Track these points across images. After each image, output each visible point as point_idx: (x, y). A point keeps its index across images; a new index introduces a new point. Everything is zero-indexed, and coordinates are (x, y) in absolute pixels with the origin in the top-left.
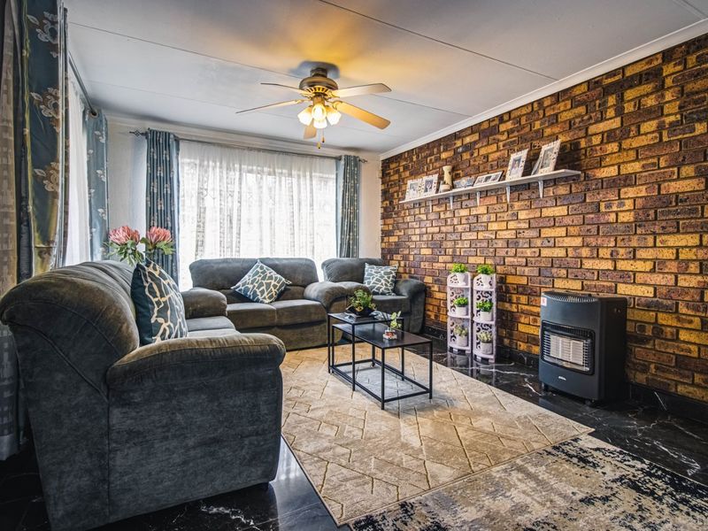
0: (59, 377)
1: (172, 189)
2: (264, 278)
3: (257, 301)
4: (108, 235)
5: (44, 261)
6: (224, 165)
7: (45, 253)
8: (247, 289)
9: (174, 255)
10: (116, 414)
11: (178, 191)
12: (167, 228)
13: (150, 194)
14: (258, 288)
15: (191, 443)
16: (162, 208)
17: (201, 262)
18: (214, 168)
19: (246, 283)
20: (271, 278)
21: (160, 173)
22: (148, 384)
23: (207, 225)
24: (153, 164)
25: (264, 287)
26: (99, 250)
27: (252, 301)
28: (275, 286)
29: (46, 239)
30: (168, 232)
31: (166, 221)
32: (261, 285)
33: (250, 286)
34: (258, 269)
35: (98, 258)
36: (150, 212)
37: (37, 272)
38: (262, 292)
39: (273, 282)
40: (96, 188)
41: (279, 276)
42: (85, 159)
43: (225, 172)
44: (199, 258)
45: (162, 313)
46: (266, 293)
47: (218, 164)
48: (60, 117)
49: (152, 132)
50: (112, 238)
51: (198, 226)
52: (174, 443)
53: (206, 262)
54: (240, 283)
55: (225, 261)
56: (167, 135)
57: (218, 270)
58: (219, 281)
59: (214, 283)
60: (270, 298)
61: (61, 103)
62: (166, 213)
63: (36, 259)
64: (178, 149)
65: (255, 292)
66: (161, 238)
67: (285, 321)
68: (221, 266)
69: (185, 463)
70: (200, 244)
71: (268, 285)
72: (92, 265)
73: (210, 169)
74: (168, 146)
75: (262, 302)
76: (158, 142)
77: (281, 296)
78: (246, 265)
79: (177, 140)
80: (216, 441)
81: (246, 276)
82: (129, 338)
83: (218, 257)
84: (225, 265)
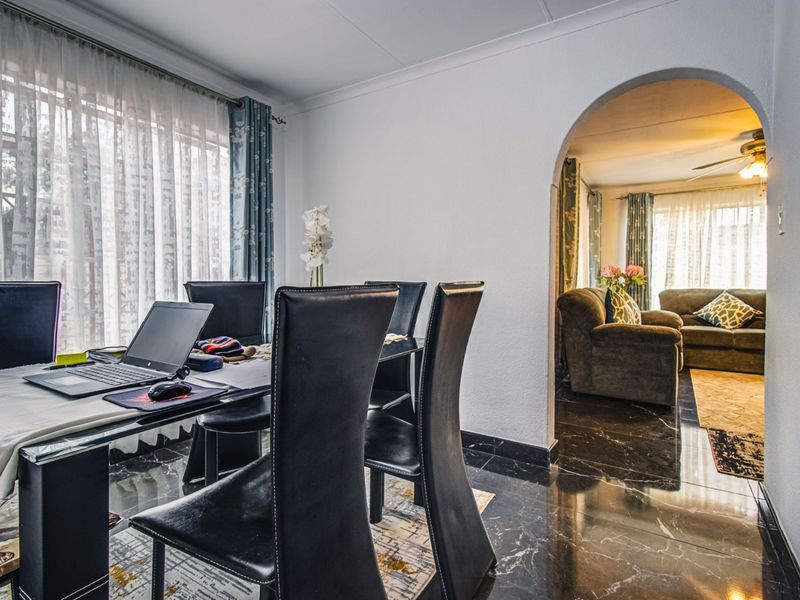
0: (574, 330)
1: (646, 235)
2: (727, 307)
3: (719, 326)
4: (600, 272)
5: (569, 287)
6: (695, 207)
7: (569, 282)
8: (708, 316)
9: (646, 285)
10: (594, 348)
11: (652, 236)
12: (641, 265)
13: (629, 241)
14: (720, 314)
15: (626, 370)
16: (638, 251)
17: (670, 291)
18: (684, 211)
19: (709, 310)
20: (736, 307)
21: (638, 224)
22: (606, 338)
23: (676, 261)
24: (632, 218)
25: (726, 315)
26: (595, 281)
27: (714, 326)
28: (739, 315)
29: (569, 277)
30: (641, 269)
31: (641, 259)
32: (724, 312)
33: (712, 313)
34: (723, 299)
35: (594, 287)
36: (629, 254)
37: (566, 291)
38: (724, 319)
39: (737, 311)
40: (594, 242)
41: (746, 306)
42: (588, 224)
43: (695, 213)
44: (668, 288)
45: (620, 314)
46: (728, 320)
47: (688, 207)
48: (576, 220)
49: (632, 195)
50: (602, 274)
51: (668, 262)
52: (618, 368)
53: (673, 291)
54: (702, 310)
55: (691, 291)
56: (644, 195)
57: (683, 297)
58: (684, 307)
59: (678, 308)
60: (732, 324)
61: (576, 213)
62: (641, 253)
63: (565, 286)
64: (652, 203)
65: (716, 318)
66: (635, 273)
67: (743, 345)
68: (687, 294)
69: (623, 379)
70: (669, 277)
71: (731, 314)
72: (589, 289)
73: (681, 213)
74: (644, 202)
75: (723, 327)
76: (636, 201)
77: (746, 324)
78: (712, 295)
79: (652, 196)
80: (638, 373)
81: (710, 304)
82: (600, 319)
83: (686, 288)
84: (690, 294)
